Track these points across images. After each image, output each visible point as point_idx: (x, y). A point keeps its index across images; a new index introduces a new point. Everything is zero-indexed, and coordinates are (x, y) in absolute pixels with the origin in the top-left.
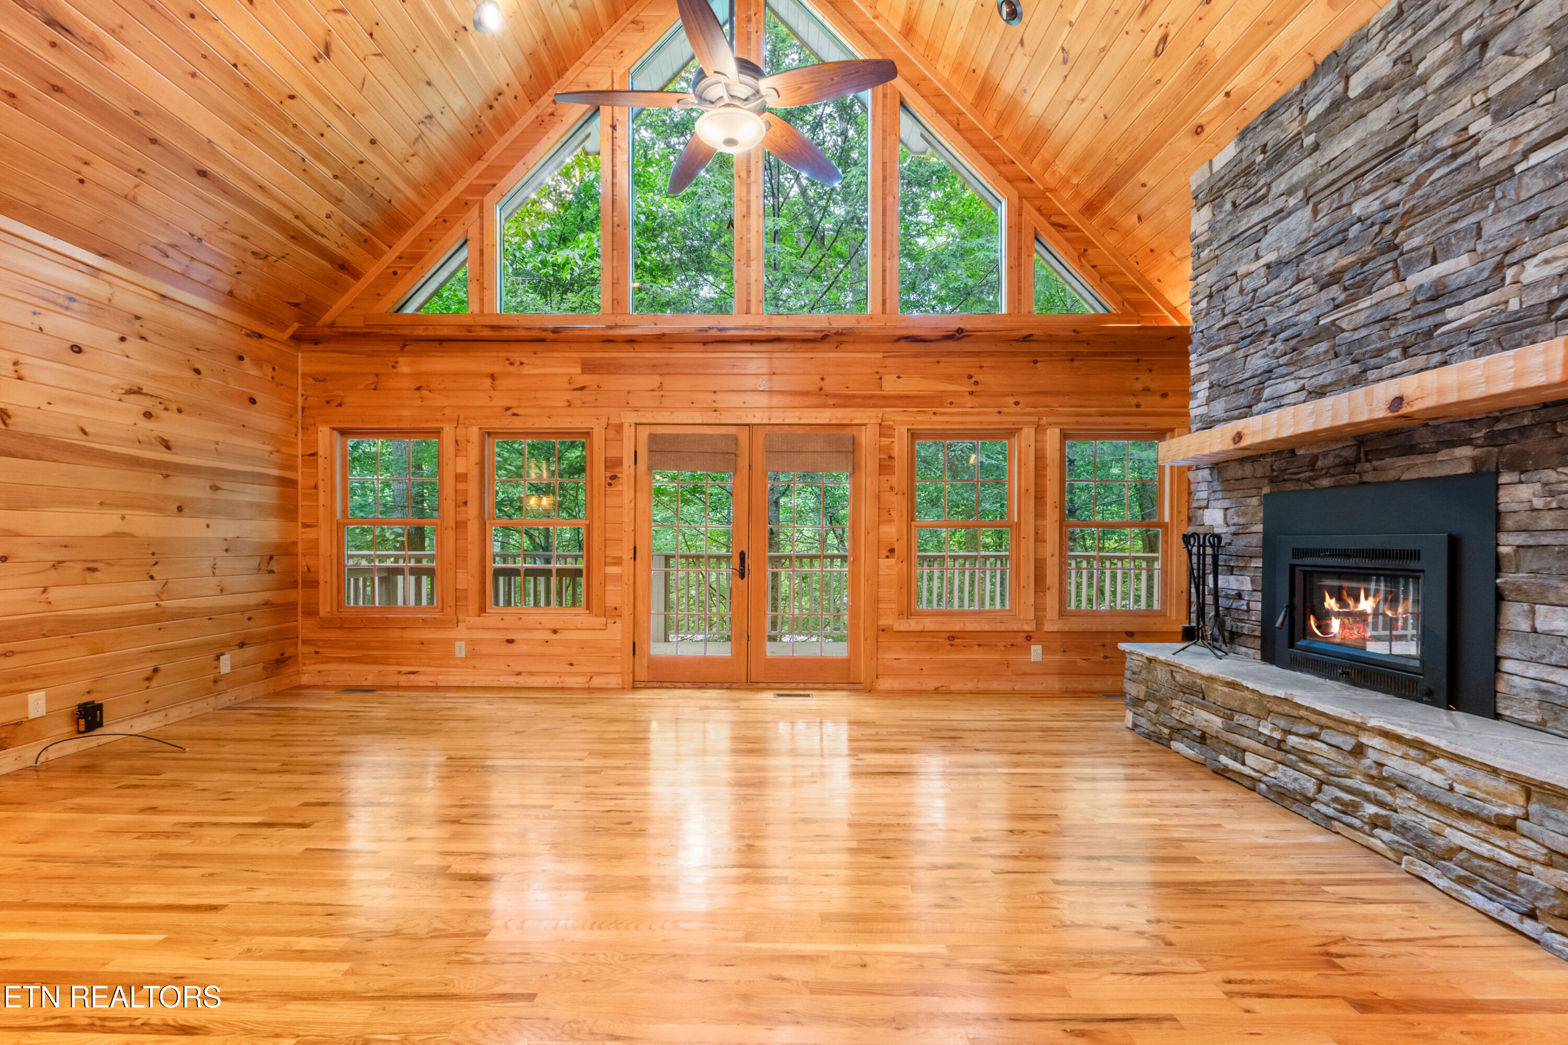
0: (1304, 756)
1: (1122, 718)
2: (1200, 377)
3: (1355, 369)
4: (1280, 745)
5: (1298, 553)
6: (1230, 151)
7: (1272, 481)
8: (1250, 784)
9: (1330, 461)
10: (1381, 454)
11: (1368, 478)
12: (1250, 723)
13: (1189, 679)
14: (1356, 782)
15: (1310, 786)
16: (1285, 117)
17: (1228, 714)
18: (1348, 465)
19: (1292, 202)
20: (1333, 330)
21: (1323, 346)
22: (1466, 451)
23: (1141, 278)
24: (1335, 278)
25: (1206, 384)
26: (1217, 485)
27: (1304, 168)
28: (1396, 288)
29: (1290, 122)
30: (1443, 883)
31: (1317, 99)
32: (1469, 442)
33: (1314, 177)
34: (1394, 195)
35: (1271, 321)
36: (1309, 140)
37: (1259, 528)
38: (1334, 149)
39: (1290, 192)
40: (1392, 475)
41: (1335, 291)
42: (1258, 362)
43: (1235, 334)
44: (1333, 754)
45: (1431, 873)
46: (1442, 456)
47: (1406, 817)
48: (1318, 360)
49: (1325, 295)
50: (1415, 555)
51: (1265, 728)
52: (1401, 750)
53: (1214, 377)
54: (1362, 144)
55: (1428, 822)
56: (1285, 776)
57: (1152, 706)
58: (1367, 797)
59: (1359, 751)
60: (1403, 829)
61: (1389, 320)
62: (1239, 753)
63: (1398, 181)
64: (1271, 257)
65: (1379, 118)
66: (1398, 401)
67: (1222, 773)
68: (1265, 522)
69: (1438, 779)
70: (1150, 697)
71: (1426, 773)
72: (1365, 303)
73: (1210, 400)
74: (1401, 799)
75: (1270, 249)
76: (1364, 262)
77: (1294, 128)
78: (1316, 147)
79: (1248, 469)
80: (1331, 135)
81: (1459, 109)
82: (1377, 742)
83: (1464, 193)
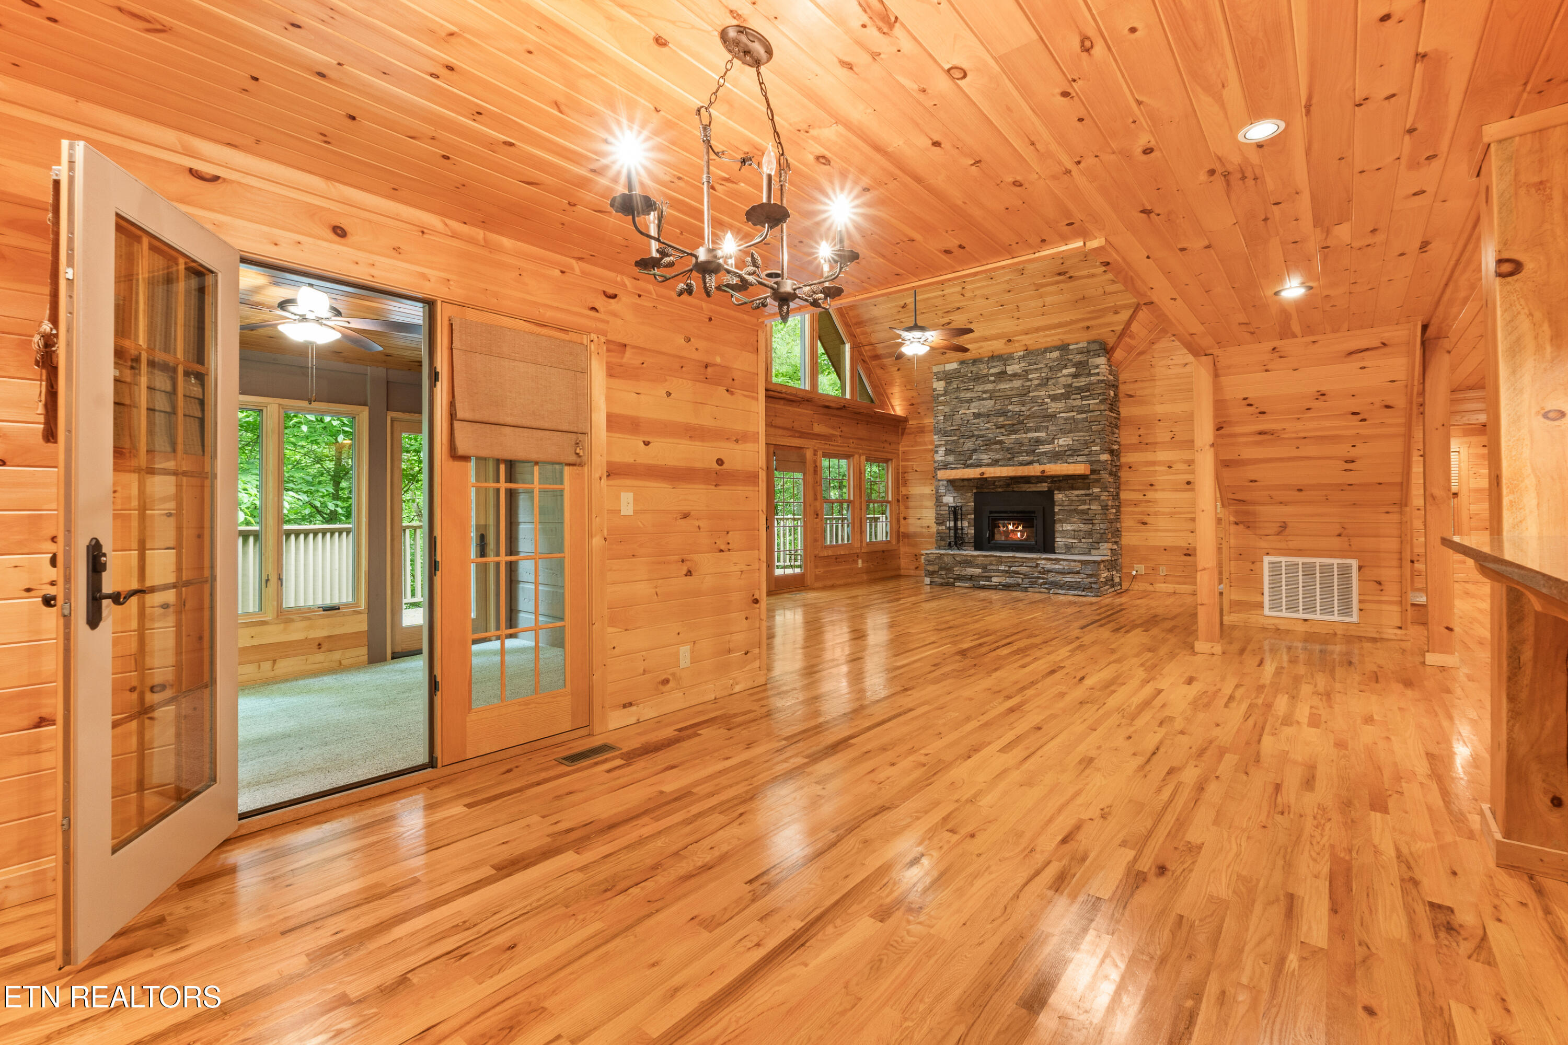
0: (1017, 573)
1: (923, 582)
2: (940, 446)
3: (1009, 456)
4: (1007, 572)
5: (991, 512)
6: (954, 366)
7: (977, 488)
8: (995, 588)
9: (1001, 483)
10: (1019, 483)
11: (1016, 489)
12: (994, 568)
13: (964, 558)
14: (1036, 575)
15: (1020, 580)
16: (982, 366)
17: (984, 568)
18: (1008, 485)
19: (984, 396)
20: (1001, 442)
21: (998, 446)
22: (1046, 484)
23: (884, 391)
24: (1002, 426)
25: (944, 449)
26: (951, 488)
27: (990, 387)
28: (1024, 436)
29: (983, 369)
30: (1063, 592)
31: (994, 367)
32: (1046, 482)
33: (994, 391)
34: (1023, 409)
35: (976, 433)
36: (992, 378)
37: (973, 504)
38: (1003, 386)
39: (984, 392)
40: (1024, 489)
41: (1003, 430)
42: (969, 445)
43: (958, 433)
44: (1028, 569)
45: (1060, 591)
46: (1039, 485)
47: (1052, 579)
48: (996, 451)
49: (998, 431)
50: (1034, 512)
51: (1002, 568)
52: (1050, 562)
53: (948, 447)
54: (1012, 389)
55: (1058, 578)
56: (1009, 580)
57: (943, 573)
58: (1039, 578)
59: (1037, 565)
60: (1052, 583)
61: (1022, 444)
62: (989, 578)
63: (1023, 405)
64: (976, 411)
65: (1017, 383)
66: (1043, 472)
67: (983, 588)
68: (975, 502)
69: (1061, 567)
70: (941, 569)
71: (1057, 566)
72: (1013, 437)
73: (946, 455)
74: (1050, 575)
75: (975, 408)
76: (1014, 425)
77: (985, 372)
78: (994, 382)
79: (966, 483)
80: (1001, 381)
81: (1042, 393)
82: (1043, 562)
83: (1044, 417)
